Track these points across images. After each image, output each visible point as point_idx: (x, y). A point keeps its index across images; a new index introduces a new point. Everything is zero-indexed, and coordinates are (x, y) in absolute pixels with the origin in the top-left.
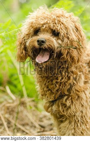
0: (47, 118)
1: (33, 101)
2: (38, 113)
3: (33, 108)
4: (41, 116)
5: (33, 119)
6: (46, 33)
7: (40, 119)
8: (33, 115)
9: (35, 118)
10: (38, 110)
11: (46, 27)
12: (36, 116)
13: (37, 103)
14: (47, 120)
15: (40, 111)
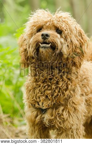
0: (23, 133)
1: (9, 117)
2: (14, 128)
3: (9, 124)
4: (17, 131)
5: (9, 134)
6: (49, 30)
7: (16, 134)
8: (10, 130)
9: (11, 133)
10: (14, 125)
11: (49, 24)
12: (12, 131)
13: (13, 119)
14: (22, 135)
15: (16, 127)
